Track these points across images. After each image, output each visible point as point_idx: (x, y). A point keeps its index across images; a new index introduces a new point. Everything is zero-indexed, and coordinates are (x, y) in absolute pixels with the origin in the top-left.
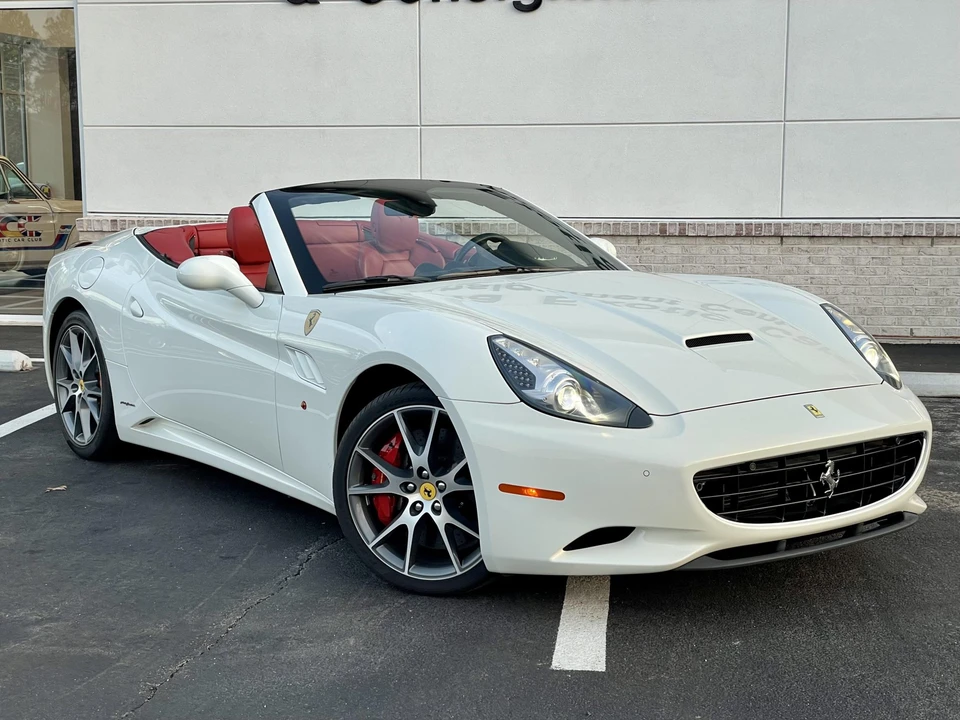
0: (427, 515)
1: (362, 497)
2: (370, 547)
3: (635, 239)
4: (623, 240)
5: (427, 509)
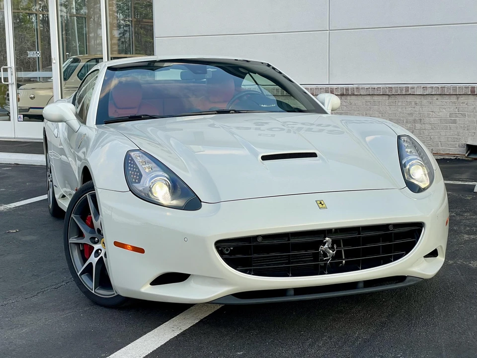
0: (102, 258)
1: (78, 244)
2: (78, 274)
3: (455, 97)
4: (447, 97)
5: (102, 254)
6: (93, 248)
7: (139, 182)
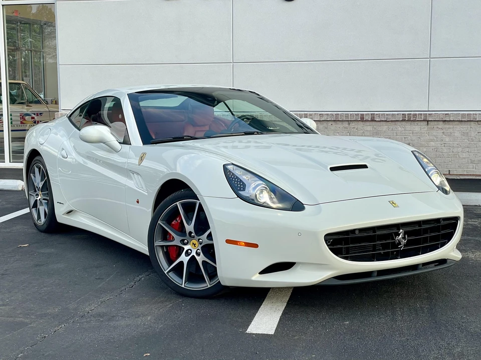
0: (193, 256)
1: (162, 247)
2: (166, 272)
3: (347, 122)
4: (340, 123)
5: (194, 253)
6: (184, 249)
7: (244, 190)
